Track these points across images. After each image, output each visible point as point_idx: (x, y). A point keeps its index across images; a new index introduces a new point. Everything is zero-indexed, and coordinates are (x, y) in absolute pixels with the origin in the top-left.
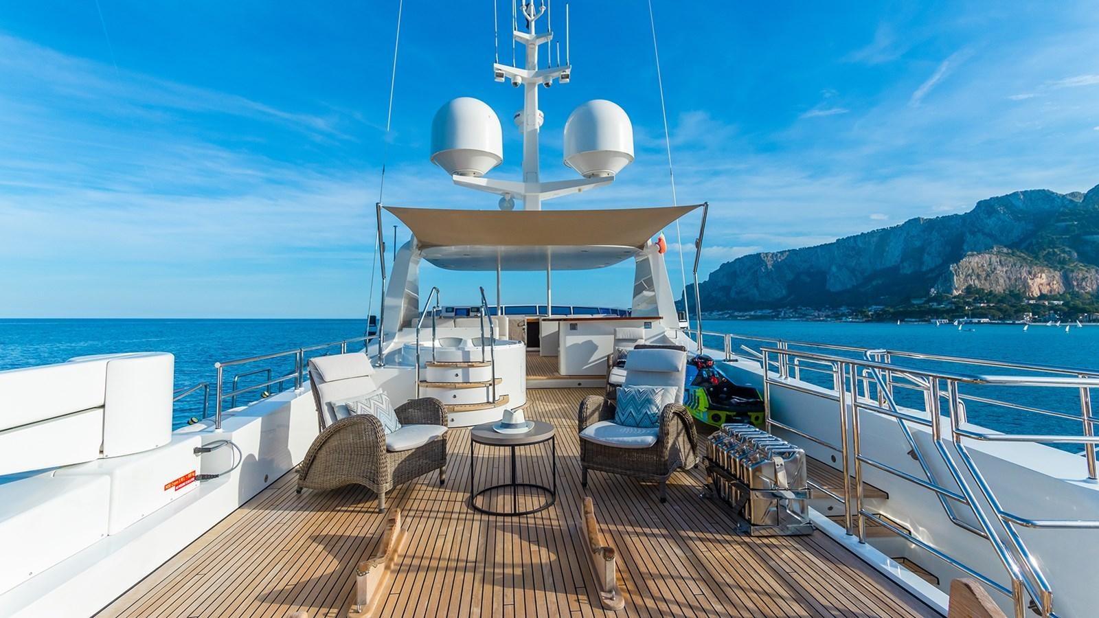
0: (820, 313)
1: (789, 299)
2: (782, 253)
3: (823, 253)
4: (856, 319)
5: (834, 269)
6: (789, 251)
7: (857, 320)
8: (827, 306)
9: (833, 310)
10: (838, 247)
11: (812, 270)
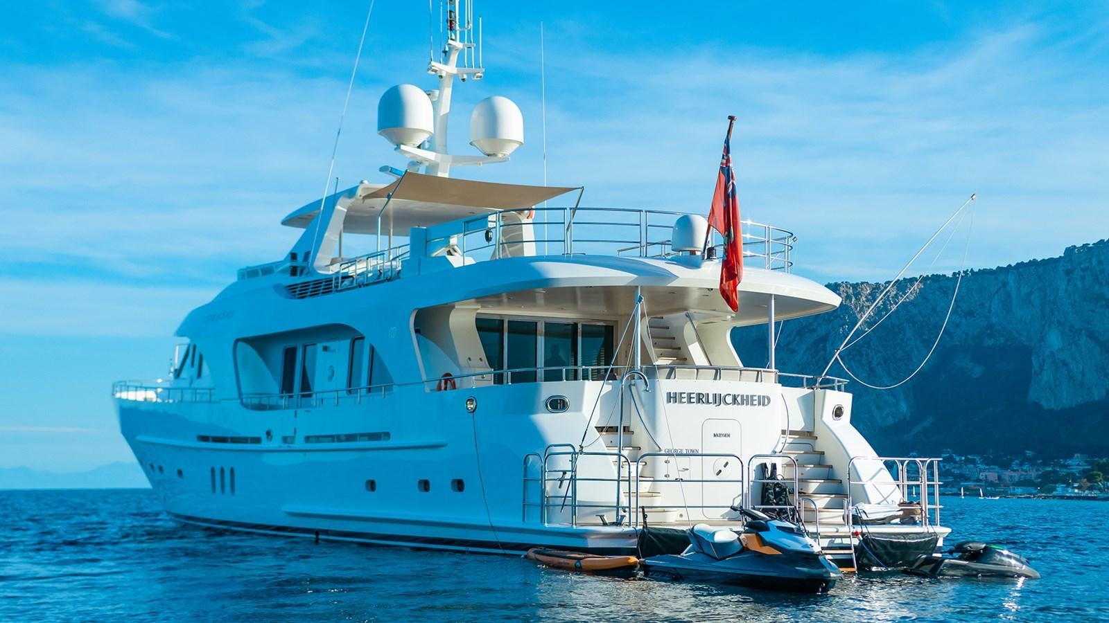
0: (1007, 474)
1: (918, 428)
2: (902, 285)
3: (1024, 290)
4: (1090, 489)
5: (1054, 340)
6: (924, 279)
7: (1095, 493)
8: (1029, 453)
9: (1045, 464)
10: (1068, 273)
11: (990, 342)
